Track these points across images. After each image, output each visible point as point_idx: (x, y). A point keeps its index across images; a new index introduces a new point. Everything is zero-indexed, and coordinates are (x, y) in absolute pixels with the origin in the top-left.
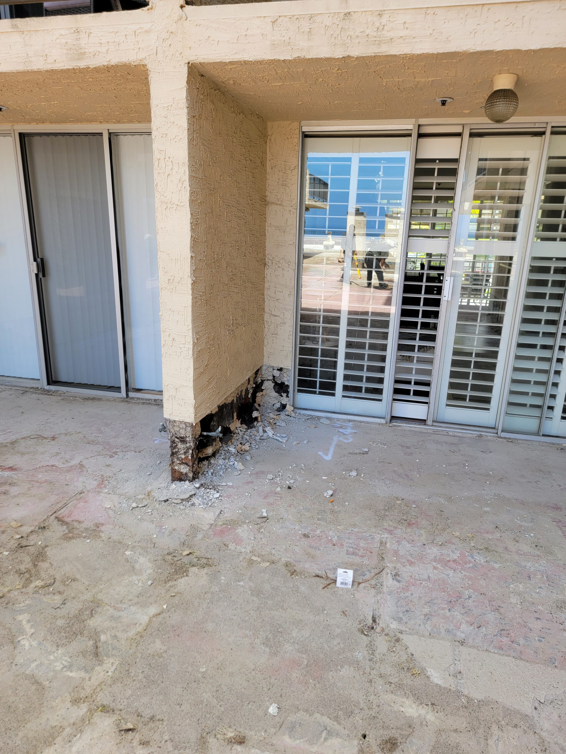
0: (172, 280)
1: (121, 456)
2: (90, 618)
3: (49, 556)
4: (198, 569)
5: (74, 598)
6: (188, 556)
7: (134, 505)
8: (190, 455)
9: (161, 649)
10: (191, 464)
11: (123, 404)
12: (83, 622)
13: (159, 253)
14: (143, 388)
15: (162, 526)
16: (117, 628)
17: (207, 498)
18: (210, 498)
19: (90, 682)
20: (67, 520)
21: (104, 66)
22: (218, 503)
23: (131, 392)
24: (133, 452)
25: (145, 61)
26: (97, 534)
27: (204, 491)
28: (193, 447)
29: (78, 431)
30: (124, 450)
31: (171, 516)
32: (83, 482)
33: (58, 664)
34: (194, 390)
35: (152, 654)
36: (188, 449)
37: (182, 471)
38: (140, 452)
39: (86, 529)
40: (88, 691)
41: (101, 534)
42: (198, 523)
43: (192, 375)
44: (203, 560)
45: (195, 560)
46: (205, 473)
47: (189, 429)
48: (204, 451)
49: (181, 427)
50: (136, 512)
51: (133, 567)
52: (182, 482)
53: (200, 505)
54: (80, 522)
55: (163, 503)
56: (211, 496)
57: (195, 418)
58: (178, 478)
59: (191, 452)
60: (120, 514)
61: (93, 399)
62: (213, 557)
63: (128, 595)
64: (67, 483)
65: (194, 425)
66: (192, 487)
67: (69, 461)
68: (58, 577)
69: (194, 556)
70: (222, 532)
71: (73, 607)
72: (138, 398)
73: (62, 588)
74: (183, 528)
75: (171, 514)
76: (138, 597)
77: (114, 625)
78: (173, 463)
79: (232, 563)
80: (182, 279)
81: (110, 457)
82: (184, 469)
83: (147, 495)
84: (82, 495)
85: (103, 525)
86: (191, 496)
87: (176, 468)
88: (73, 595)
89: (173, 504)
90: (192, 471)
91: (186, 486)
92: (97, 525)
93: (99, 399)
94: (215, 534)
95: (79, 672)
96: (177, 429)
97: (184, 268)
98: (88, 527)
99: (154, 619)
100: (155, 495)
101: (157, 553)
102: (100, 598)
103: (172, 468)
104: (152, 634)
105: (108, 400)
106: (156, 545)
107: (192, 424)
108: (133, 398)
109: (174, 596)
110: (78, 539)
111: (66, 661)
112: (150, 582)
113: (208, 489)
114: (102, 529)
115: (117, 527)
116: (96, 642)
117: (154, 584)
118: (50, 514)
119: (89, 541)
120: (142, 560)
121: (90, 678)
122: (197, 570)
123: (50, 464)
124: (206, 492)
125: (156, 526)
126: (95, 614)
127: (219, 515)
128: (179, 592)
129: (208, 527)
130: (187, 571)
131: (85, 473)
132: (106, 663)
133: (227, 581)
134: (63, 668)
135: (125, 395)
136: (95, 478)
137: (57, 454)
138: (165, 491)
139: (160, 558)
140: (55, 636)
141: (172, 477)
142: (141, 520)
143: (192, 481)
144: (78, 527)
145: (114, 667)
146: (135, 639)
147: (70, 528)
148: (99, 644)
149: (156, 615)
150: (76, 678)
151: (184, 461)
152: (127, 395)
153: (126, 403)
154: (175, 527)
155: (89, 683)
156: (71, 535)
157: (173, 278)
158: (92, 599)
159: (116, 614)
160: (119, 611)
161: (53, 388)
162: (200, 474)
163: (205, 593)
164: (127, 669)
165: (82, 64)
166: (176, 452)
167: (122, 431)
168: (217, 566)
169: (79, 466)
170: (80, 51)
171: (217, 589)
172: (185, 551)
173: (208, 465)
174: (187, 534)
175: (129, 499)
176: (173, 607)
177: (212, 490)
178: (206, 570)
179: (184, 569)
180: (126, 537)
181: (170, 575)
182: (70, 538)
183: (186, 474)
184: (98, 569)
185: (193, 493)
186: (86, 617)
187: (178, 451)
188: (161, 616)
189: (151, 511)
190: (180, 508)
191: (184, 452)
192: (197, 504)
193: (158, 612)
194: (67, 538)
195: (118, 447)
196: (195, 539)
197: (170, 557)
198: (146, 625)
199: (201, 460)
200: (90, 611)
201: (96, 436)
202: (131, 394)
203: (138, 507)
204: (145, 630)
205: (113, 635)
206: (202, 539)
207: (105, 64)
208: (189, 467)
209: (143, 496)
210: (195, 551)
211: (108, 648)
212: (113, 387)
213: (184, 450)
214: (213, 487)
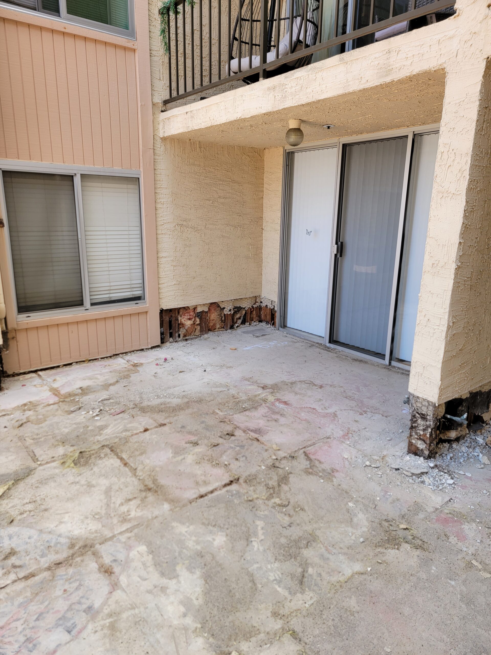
0: (436, 265)
1: (369, 416)
2: (305, 548)
3: (291, 482)
4: (411, 548)
5: (298, 525)
6: (404, 531)
7: (368, 463)
8: (429, 434)
9: (354, 607)
10: (428, 442)
11: (385, 370)
12: (299, 548)
13: (428, 240)
14: (406, 360)
15: (387, 492)
16: (323, 567)
17: (439, 481)
18: (442, 482)
19: (290, 603)
20: (312, 457)
21: (407, 77)
22: (450, 490)
23: (394, 361)
24: (381, 415)
25: (444, 64)
26: (330, 477)
27: (437, 473)
28: (432, 426)
29: (341, 385)
30: (373, 411)
31: (398, 485)
32: (333, 430)
33: (272, 574)
34: (442, 371)
35: (345, 608)
36: (428, 427)
37: (419, 446)
38: (386, 417)
39: (324, 470)
40: (286, 611)
41: (333, 478)
42: (423, 503)
43: (442, 356)
44: (418, 541)
45: (410, 537)
46: (443, 455)
47: (431, 408)
48: (447, 433)
49: (423, 404)
50: (368, 470)
51: (351, 519)
52: (417, 457)
53: (430, 485)
54: (320, 462)
55: (394, 471)
56: (444, 480)
57: (439, 399)
58: (414, 451)
59: (430, 430)
60: (354, 467)
61: (361, 361)
62: (429, 543)
63: (340, 542)
64: (320, 426)
65: (437, 405)
66: (426, 465)
67: (327, 408)
68: (292, 501)
69: (410, 533)
70: (446, 521)
71: (295, 532)
72: (399, 368)
73: (292, 512)
74: (407, 501)
75: (399, 483)
76: (348, 548)
77: (322, 564)
78: (411, 436)
79: (449, 557)
80: (446, 264)
81: (360, 414)
82: (421, 445)
83: (381, 457)
84: (329, 440)
85: (337, 471)
86: (423, 473)
87: (414, 441)
88: (298, 522)
89: (403, 475)
90: (429, 450)
91: (419, 462)
92: (333, 470)
93: (366, 362)
94: (437, 520)
95: (285, 590)
96: (419, 405)
97: (450, 253)
98: (325, 469)
99: (356, 576)
100: (389, 460)
101: (375, 515)
102: (317, 534)
103: (409, 441)
104: (350, 589)
105: (373, 364)
106: (377, 507)
107: (435, 404)
108: (394, 367)
109: (381, 563)
110: (315, 476)
111: (278, 575)
112: (362, 540)
113: (443, 472)
114: (335, 475)
115: (348, 478)
116: (304, 571)
117: (365, 543)
118: (301, 447)
119: (322, 481)
120: (361, 516)
121: (291, 600)
122: (409, 548)
123: (312, 407)
124: (439, 474)
125: (382, 490)
126: (310, 546)
127: (447, 502)
128: (386, 561)
129: (432, 510)
130: (399, 544)
131: (336, 422)
132: (307, 595)
133: (437, 573)
134: (274, 580)
135: (387, 363)
136: (343, 429)
137: (320, 400)
138: (399, 460)
139: (377, 521)
140: (277, 550)
141: (409, 449)
142: (370, 479)
143: (427, 459)
144: (318, 466)
145: (312, 602)
146: (336, 586)
147: (312, 465)
148: (306, 575)
149: (359, 573)
150: (281, 594)
151: (422, 437)
152: (390, 363)
153: (387, 370)
154: (399, 497)
155: (288, 604)
156: (311, 470)
157: (437, 262)
158: (311, 532)
159: (327, 555)
160: (329, 553)
161: (332, 346)
162: (437, 455)
163: (411, 575)
164: (321, 609)
165: (388, 79)
166: (415, 427)
167: (376, 394)
168: (431, 553)
169: (333, 415)
170: (389, 68)
171: (424, 577)
172: (402, 524)
173: (449, 449)
174: (409, 509)
175: (365, 456)
176: (377, 574)
177: (446, 475)
178: (418, 552)
179: (397, 541)
180: (353, 489)
181: (381, 541)
182: (309, 473)
183: (422, 450)
184: (323, 509)
185: (425, 470)
186: (302, 546)
187: (417, 426)
188: (363, 576)
189: (381, 473)
190: (408, 481)
191: (423, 429)
192: (427, 483)
193: (362, 571)
194: (307, 472)
195: (369, 407)
196: (416, 517)
197: (386, 524)
198: (348, 577)
199: (442, 441)
200: (307, 541)
201: (353, 393)
202: (394, 363)
203: (370, 466)
204: (346, 582)
205: (319, 572)
206: (423, 520)
207: (408, 75)
208: (426, 445)
209: (378, 458)
210: (413, 528)
211: (312, 581)
212: (380, 354)
213: (423, 426)
214: (449, 471)
